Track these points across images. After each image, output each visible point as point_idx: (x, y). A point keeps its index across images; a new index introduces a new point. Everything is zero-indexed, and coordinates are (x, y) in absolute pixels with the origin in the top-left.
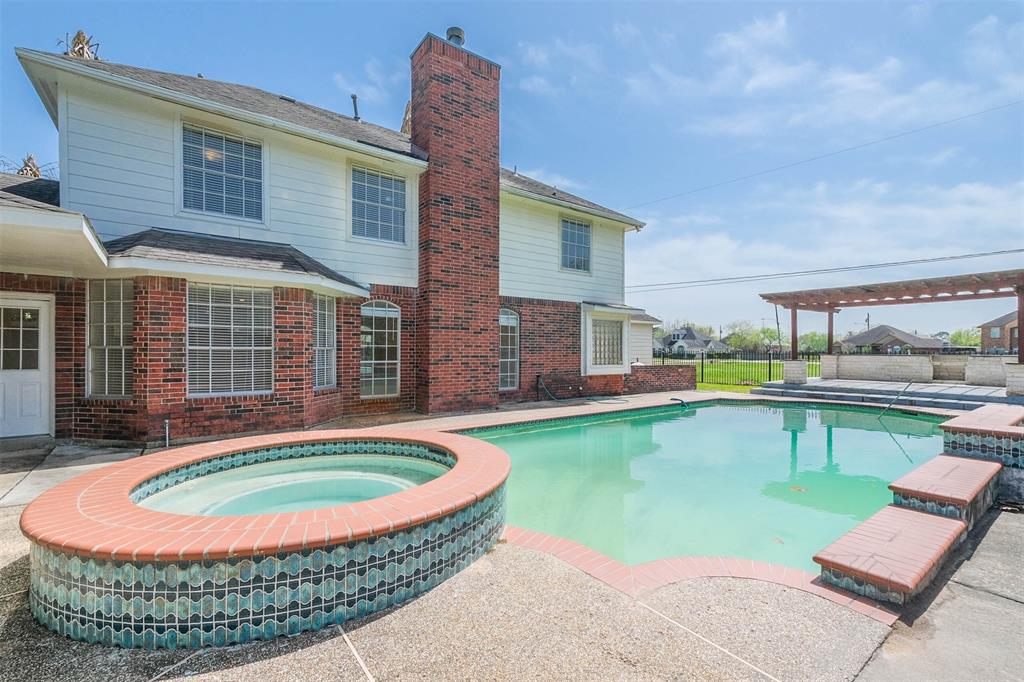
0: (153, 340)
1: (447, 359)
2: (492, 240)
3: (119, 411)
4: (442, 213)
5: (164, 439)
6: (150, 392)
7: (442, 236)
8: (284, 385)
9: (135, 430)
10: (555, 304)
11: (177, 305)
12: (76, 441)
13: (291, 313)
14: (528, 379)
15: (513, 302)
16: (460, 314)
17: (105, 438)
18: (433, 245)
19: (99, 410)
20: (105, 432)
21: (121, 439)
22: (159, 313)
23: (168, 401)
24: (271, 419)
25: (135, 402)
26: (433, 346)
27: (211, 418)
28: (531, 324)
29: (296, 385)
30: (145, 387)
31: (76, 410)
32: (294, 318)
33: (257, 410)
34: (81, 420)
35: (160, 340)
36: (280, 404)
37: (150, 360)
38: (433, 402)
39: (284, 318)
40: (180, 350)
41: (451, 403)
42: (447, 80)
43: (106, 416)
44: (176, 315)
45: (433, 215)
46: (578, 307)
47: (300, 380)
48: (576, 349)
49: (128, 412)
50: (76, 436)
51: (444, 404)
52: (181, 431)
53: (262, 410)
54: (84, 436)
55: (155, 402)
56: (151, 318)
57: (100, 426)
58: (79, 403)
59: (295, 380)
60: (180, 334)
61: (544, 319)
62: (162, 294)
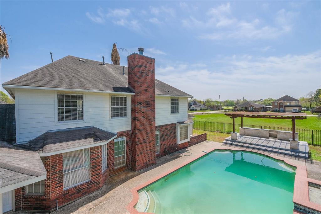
0: (52, 175)
1: (141, 153)
2: (153, 113)
3: (40, 200)
4: (139, 108)
5: (56, 207)
6: (52, 193)
7: (139, 116)
8: (94, 177)
9: (46, 206)
10: (169, 125)
11: (60, 161)
12: (22, 211)
13: (96, 153)
14: (162, 150)
15: (158, 127)
16: (145, 138)
17: (34, 209)
18: (137, 119)
19: (32, 200)
20: (34, 207)
21: (40, 209)
22: (54, 166)
23: (57, 194)
24: (90, 189)
25: (46, 197)
26: (137, 150)
27: (71, 195)
28: (163, 133)
29: (98, 176)
30: (50, 191)
31: (22, 200)
32: (97, 155)
33: (86, 188)
34: (24, 204)
35: (54, 174)
36: (93, 184)
37: (51, 182)
38: (137, 168)
39: (93, 156)
40: (61, 176)
41: (143, 166)
42: (140, 66)
43: (35, 202)
44: (60, 164)
45: (136, 109)
46: (175, 124)
47: (99, 174)
48: (175, 137)
49: (43, 200)
50: (22, 209)
51: (141, 167)
52: (62, 203)
53: (87, 187)
54: (26, 209)
55: (53, 196)
56: (51, 168)
57: (32, 205)
58: (23, 197)
59: (97, 175)
60: (61, 171)
61: (166, 130)
62: (55, 159)
